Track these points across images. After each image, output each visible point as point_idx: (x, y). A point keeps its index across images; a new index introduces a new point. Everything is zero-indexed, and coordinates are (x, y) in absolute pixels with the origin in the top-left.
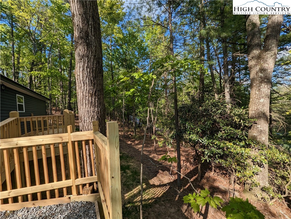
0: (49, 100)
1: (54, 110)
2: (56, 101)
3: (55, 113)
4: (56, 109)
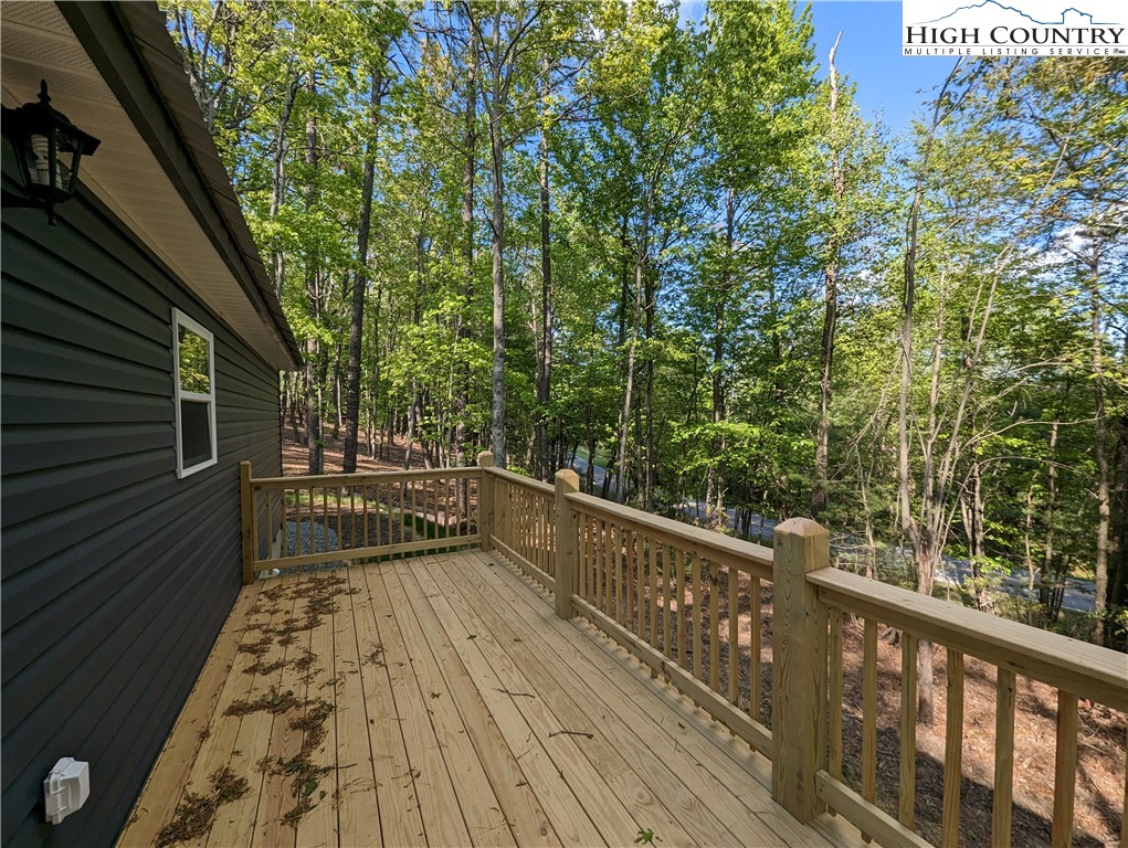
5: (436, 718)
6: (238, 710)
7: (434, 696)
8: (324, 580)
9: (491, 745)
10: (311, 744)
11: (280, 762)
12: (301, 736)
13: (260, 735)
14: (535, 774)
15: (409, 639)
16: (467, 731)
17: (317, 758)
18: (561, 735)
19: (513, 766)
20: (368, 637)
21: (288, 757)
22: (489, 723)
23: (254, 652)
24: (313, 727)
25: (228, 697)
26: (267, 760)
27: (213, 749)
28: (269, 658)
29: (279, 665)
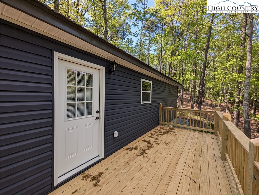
0: (181, 85)
1: (185, 93)
2: (187, 86)
3: (185, 97)
4: (187, 93)
5: (167, 158)
6: (144, 141)
7: (170, 154)
8: (171, 128)
9: (172, 168)
10: (147, 149)
11: (142, 149)
12: (147, 148)
13: (143, 145)
14: (175, 178)
15: (176, 144)
16: (170, 163)
17: (146, 152)
18: (188, 177)
19: (172, 174)
20: (169, 140)
21: (144, 149)
22: (175, 165)
23: (152, 135)
24: (149, 147)
25: (145, 139)
26: (141, 148)
27: (138, 143)
28: (153, 136)
29: (153, 138)
